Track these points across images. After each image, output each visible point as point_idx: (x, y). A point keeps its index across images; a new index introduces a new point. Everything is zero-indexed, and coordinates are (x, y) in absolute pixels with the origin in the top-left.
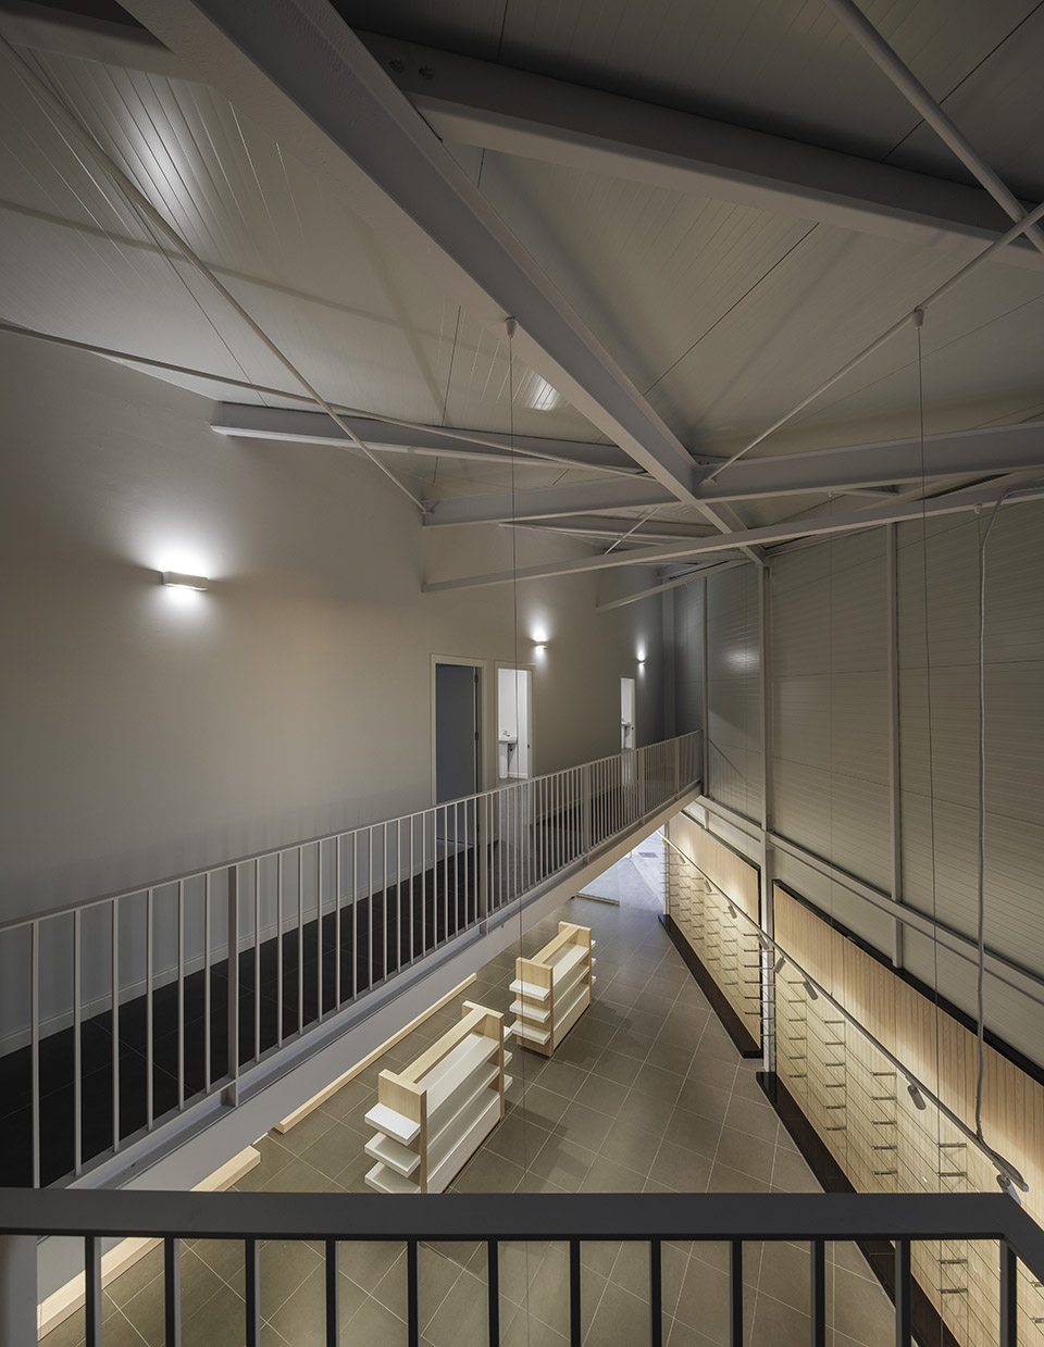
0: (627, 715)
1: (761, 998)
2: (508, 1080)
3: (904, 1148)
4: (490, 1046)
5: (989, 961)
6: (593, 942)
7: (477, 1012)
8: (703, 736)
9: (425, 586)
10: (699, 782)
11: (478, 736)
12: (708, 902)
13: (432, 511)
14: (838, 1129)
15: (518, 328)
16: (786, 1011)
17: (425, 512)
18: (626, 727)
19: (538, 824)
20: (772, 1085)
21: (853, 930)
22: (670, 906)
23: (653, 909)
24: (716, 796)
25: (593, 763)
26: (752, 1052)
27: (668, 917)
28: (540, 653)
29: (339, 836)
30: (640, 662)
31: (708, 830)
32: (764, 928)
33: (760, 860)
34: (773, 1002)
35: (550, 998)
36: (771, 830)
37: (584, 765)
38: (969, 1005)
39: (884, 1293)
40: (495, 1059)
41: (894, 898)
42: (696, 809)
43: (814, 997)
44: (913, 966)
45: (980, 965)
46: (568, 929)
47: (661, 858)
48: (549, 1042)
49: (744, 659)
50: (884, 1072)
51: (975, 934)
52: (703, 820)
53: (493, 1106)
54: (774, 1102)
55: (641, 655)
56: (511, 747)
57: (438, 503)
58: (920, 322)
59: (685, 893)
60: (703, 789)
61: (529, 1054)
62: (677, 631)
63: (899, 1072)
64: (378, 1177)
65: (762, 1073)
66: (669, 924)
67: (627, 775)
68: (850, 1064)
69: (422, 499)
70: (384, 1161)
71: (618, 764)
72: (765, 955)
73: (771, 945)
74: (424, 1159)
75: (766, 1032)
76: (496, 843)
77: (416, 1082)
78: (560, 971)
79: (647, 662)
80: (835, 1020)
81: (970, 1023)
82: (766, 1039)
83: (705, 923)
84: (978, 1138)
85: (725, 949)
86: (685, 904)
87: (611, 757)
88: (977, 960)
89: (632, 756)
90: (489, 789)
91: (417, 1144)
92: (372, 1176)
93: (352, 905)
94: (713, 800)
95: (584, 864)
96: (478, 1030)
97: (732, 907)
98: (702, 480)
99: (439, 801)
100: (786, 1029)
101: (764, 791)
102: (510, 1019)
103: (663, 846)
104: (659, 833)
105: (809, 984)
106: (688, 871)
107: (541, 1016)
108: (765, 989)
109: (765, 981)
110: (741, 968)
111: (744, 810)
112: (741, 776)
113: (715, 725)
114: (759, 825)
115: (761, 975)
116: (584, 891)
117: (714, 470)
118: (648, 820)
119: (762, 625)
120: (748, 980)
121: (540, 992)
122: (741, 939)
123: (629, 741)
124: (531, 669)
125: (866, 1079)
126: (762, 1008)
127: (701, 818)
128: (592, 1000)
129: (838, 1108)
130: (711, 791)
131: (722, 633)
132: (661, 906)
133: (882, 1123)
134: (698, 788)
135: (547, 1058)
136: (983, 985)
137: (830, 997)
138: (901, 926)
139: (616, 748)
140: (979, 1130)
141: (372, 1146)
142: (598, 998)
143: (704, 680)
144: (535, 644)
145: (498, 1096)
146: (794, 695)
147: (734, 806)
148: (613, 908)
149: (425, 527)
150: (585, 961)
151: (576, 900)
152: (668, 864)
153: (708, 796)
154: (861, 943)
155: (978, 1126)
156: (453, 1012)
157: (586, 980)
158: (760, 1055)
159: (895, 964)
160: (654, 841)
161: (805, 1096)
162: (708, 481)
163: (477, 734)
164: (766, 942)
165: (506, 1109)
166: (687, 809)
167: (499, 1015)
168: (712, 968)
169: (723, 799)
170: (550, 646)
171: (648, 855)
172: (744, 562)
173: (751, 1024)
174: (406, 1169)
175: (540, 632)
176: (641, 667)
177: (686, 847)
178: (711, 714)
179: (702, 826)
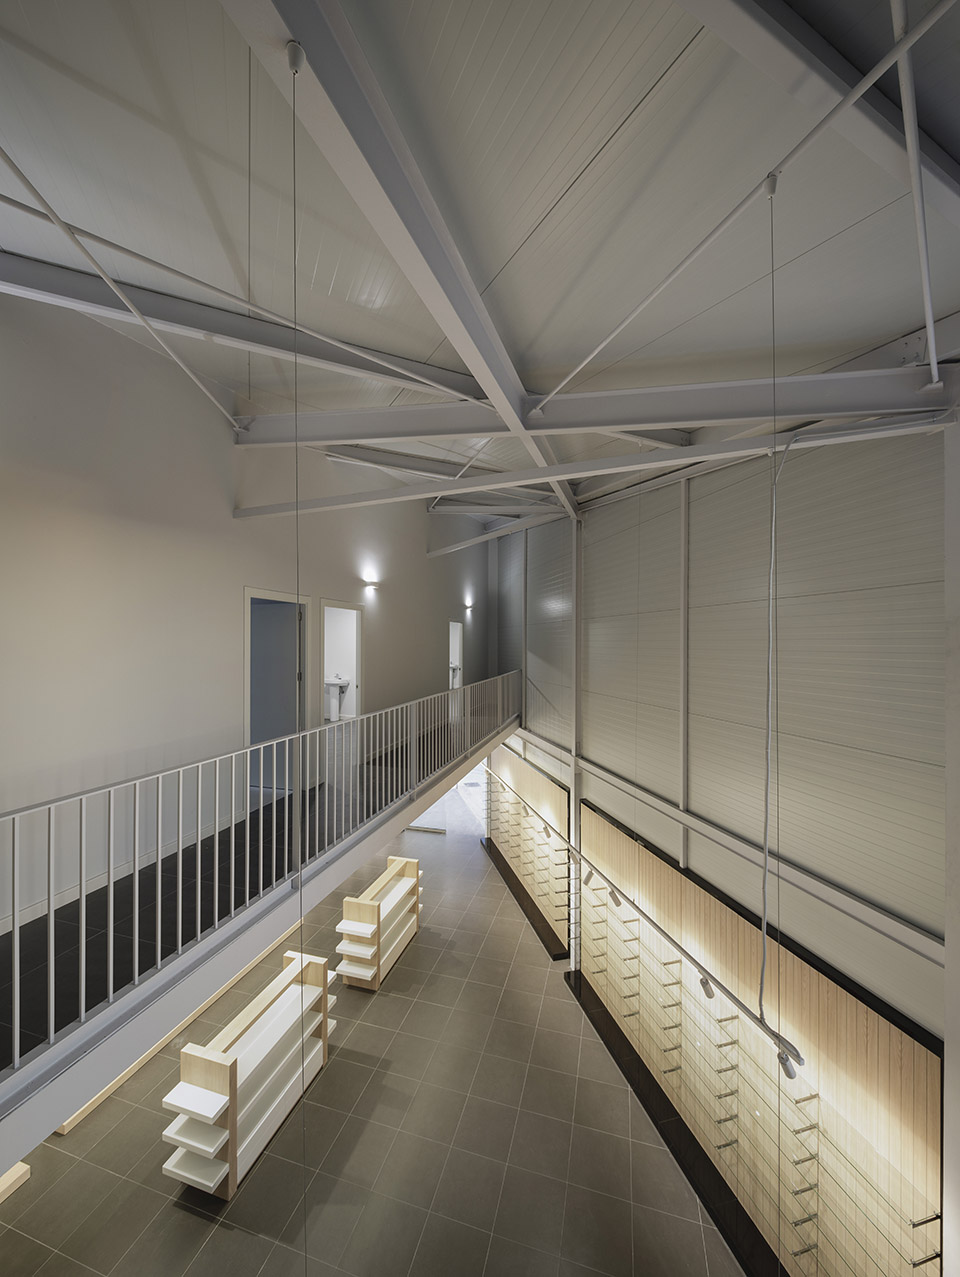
0: (455, 658)
1: (569, 906)
2: (332, 1024)
3: (687, 1025)
4: (313, 993)
5: (772, 863)
6: (420, 872)
7: (297, 961)
8: (522, 675)
9: (237, 511)
10: (518, 716)
11: (301, 677)
12: (524, 824)
13: (246, 428)
14: (632, 1015)
15: (305, 65)
16: (590, 915)
17: (237, 429)
18: (454, 670)
19: (368, 763)
20: (577, 982)
21: (642, 835)
22: (490, 829)
23: (476, 834)
24: (532, 728)
25: (421, 700)
26: (561, 954)
27: (489, 840)
28: (370, 593)
29: (137, 782)
30: (467, 608)
31: (525, 759)
32: (572, 843)
33: (570, 782)
34: (578, 907)
35: (377, 934)
36: (580, 755)
37: (411, 703)
38: (754, 904)
39: (671, 1155)
40: (318, 1006)
41: (681, 808)
42: (515, 741)
43: (618, 903)
44: (696, 866)
45: (764, 868)
46: (397, 863)
47: (484, 787)
48: (375, 977)
49: (557, 606)
50: (671, 961)
51: (760, 840)
52: (520, 751)
53: (316, 1055)
54: (579, 997)
55: (469, 601)
56: (342, 689)
57: (253, 420)
58: (773, 190)
59: (504, 817)
60: (521, 721)
61: (356, 990)
62: (500, 582)
63: (684, 959)
64: (178, 1165)
65: (569, 973)
66: (490, 847)
67: (454, 713)
68: (644, 956)
69: (235, 414)
70: (184, 1145)
71: (445, 702)
72: (572, 867)
73: (578, 856)
74: (233, 1134)
75: (572, 936)
76: (321, 786)
77: (225, 1051)
78: (387, 906)
79: (474, 608)
80: (632, 919)
81: (755, 920)
82: (572, 942)
83: (521, 843)
84: (760, 1021)
85: (539, 864)
86: (504, 827)
87: (439, 695)
88: (762, 863)
89: (459, 695)
90: (313, 727)
91: (226, 1118)
92: (170, 1165)
93: (155, 864)
94: (530, 731)
95: (411, 800)
96: (300, 980)
97: (547, 828)
98: (531, 409)
99: (253, 743)
100: (590, 931)
101: (574, 720)
102: (333, 962)
103: (485, 776)
104: (482, 766)
105: (615, 894)
106: (508, 797)
107: (367, 952)
108: (572, 897)
109: (572, 890)
110: (552, 880)
111: (557, 740)
112: (554, 708)
113: (533, 664)
114: (570, 751)
115: (569, 884)
116: (415, 824)
117: (540, 401)
118: (473, 753)
119: (574, 574)
120: (558, 890)
121: (367, 929)
122: (552, 854)
123: (456, 681)
124: (360, 609)
125: (656, 968)
126: (569, 914)
127: (519, 748)
128: (419, 927)
129: (633, 996)
130: (528, 723)
131: (541, 581)
132: (483, 830)
133: (670, 1006)
134: (517, 722)
135: (373, 992)
136: (767, 885)
137: (633, 903)
138: (687, 830)
139: (444, 686)
140: (762, 1014)
141: (171, 1132)
142: (424, 925)
143: (523, 624)
144: (366, 584)
145: (321, 1043)
146: (599, 636)
147: (548, 736)
148: (441, 836)
149: (237, 446)
150: (413, 891)
151: (405, 832)
152: (490, 792)
153: (525, 729)
154: (649, 846)
155: (761, 1009)
156: (272, 965)
157: (413, 909)
158: (567, 955)
159: (681, 865)
160: (478, 773)
161: (604, 988)
162: (536, 412)
163: (300, 674)
164: (572, 854)
165: (329, 1054)
166: (507, 741)
167: (322, 960)
168: (526, 883)
169: (538, 731)
170: (381, 587)
171: (472, 785)
172: (560, 516)
173: (560, 930)
174: (210, 1149)
175: (370, 572)
176: (468, 612)
177: (506, 775)
178: (529, 654)
179: (520, 756)
